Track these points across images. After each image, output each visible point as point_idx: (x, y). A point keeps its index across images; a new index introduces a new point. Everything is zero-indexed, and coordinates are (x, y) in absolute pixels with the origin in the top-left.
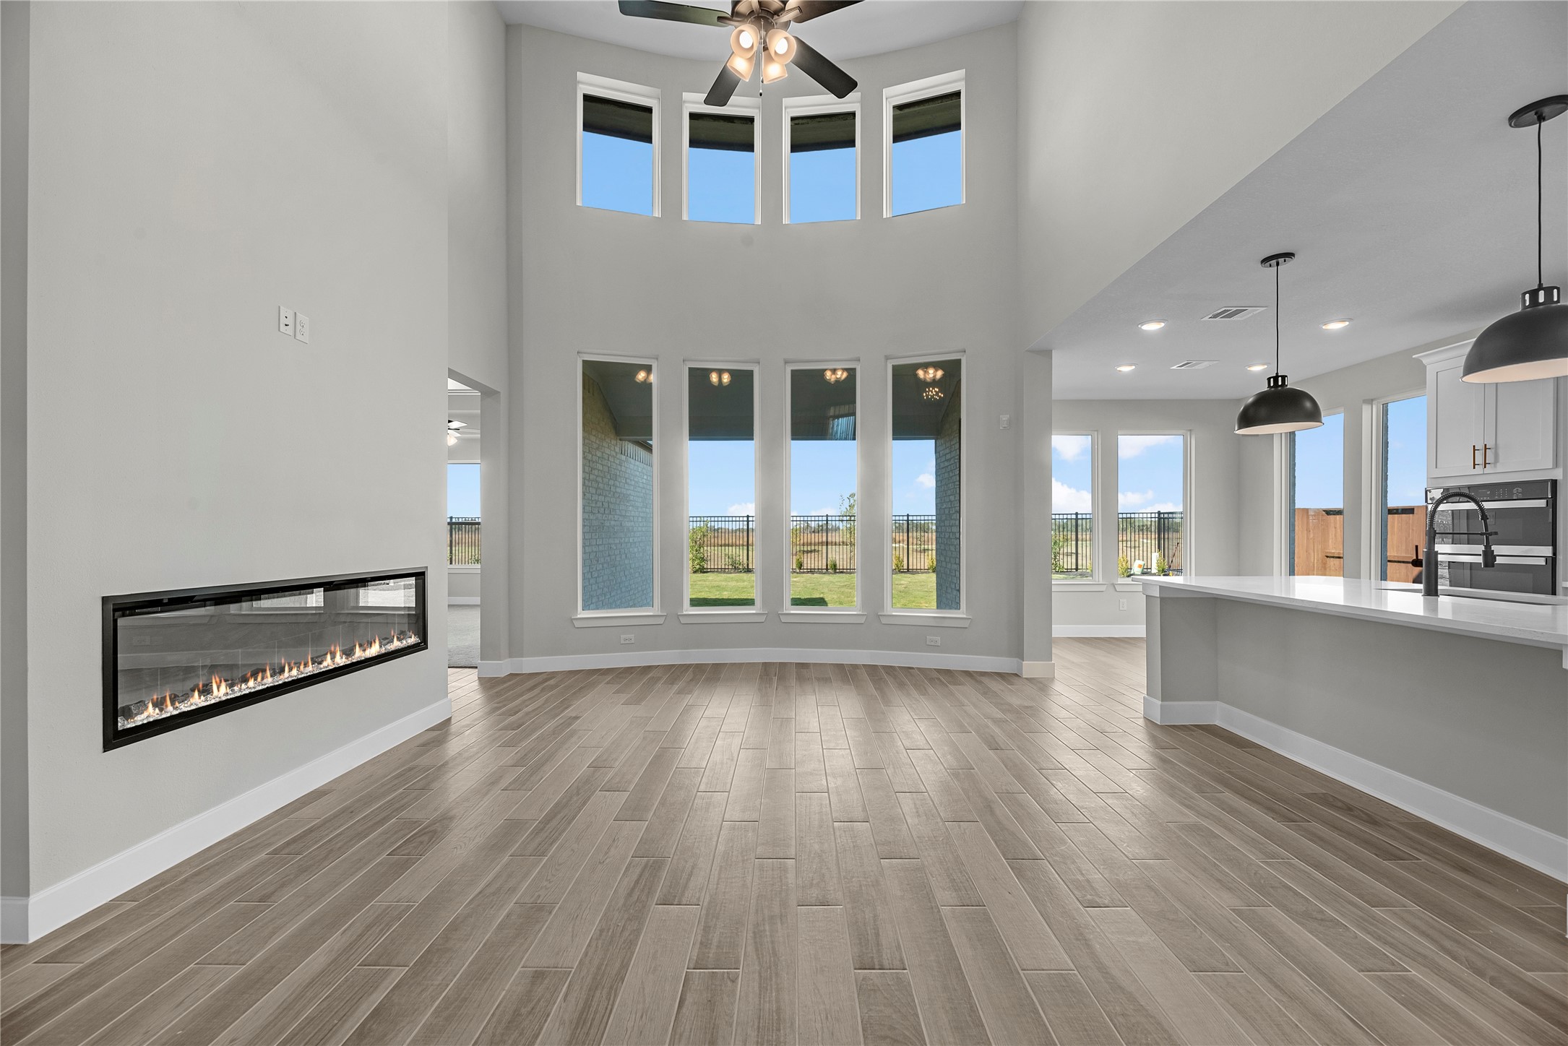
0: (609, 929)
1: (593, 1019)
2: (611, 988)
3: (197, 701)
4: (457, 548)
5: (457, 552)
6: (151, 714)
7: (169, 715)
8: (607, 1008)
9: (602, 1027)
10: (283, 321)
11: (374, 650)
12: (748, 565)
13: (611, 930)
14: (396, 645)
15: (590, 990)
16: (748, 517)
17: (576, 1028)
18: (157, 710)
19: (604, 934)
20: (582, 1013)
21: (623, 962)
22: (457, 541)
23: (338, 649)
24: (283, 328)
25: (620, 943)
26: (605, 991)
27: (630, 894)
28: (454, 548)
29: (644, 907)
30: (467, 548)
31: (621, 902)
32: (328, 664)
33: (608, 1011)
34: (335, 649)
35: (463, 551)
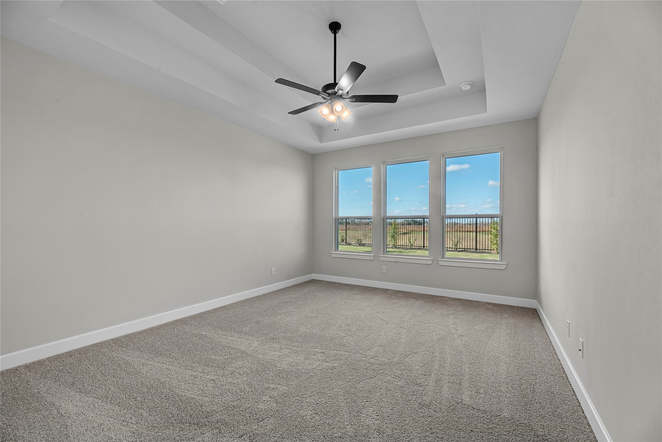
4: (349, 231)
5: (349, 233)
22: (349, 228)
28: (347, 231)
30: (352, 231)
35: (350, 232)
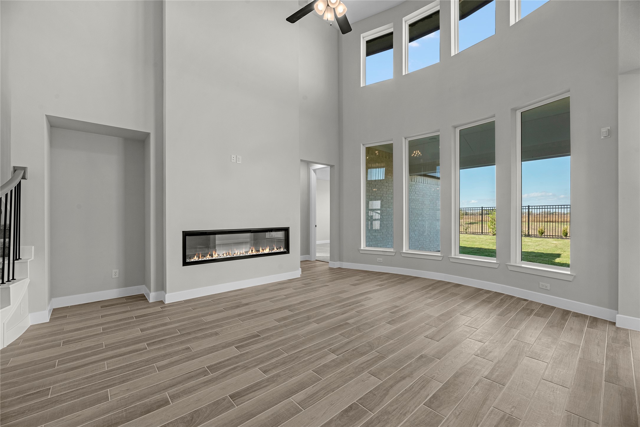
0: (345, 372)
1: (315, 398)
2: (328, 392)
3: (208, 258)
6: (196, 259)
7: (201, 260)
8: (321, 397)
9: (314, 402)
11: (267, 251)
12: (529, 232)
13: (345, 373)
14: (275, 250)
15: (322, 388)
16: (529, 206)
17: (308, 398)
18: (197, 258)
19: (342, 373)
20: (314, 394)
21: (339, 385)
24: (232, 161)
25: (343, 379)
26: (326, 391)
27: (362, 364)
29: (362, 371)
31: (357, 365)
32: (250, 253)
33: (320, 399)
34: (253, 250)
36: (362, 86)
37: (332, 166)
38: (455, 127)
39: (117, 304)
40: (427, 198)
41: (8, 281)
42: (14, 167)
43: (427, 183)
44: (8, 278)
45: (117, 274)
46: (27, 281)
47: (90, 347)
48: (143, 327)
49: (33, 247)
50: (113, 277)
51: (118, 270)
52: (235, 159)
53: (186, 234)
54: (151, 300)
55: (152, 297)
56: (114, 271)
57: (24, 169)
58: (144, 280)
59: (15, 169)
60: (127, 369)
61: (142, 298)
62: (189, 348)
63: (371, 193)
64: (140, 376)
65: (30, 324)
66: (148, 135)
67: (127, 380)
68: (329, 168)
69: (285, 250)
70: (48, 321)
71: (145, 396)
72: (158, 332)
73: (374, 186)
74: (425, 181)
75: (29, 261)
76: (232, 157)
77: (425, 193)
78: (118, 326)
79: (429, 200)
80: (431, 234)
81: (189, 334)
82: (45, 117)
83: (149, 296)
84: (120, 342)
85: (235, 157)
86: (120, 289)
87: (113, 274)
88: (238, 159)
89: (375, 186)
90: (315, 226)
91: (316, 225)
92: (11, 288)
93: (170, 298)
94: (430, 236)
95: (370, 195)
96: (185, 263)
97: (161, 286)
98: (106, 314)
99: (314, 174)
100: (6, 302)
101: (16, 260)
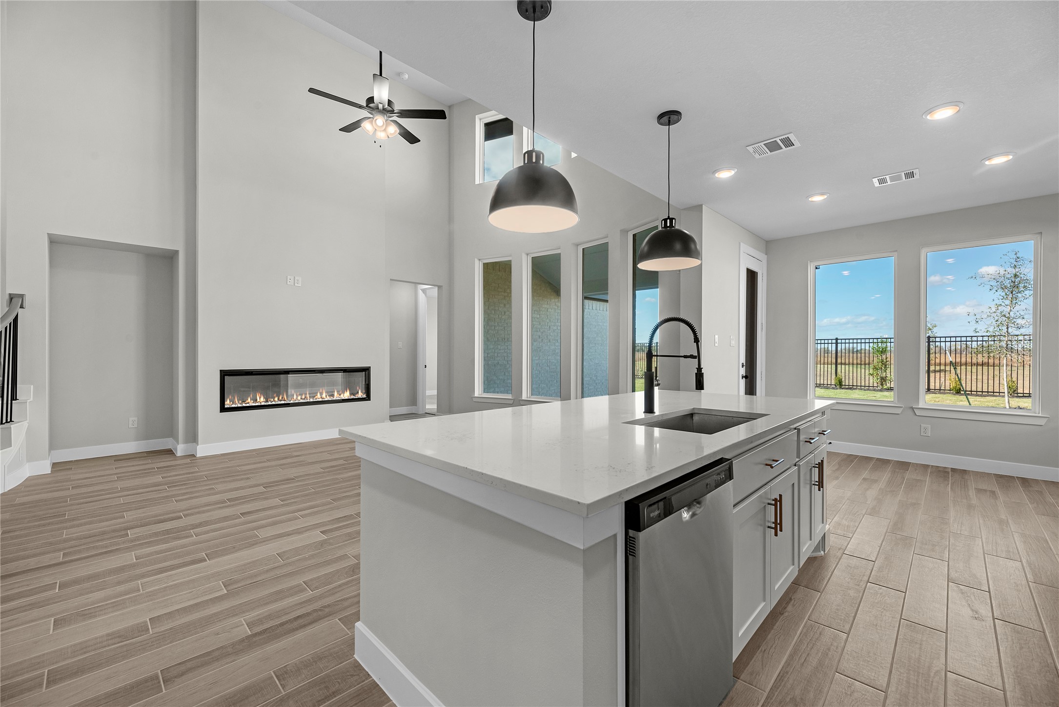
3: (250, 402)
7: (236, 406)
10: (289, 280)
23: (324, 391)
24: (288, 283)
32: (318, 398)
34: (322, 391)
36: (477, 182)
37: (439, 287)
38: (577, 245)
39: (136, 458)
40: (591, 328)
41: (7, 422)
42: (10, 294)
43: (591, 308)
44: (7, 419)
45: (136, 423)
46: (25, 424)
47: (103, 489)
48: (163, 475)
49: (32, 386)
50: (131, 426)
51: (137, 418)
52: (292, 281)
53: (224, 374)
54: (179, 453)
55: (181, 450)
56: (131, 419)
57: (22, 296)
58: (171, 432)
59: (12, 297)
60: (144, 502)
61: (170, 452)
62: (213, 488)
63: (498, 323)
64: (154, 506)
65: (28, 475)
66: (177, 252)
67: (144, 508)
68: (436, 289)
69: (365, 396)
70: (50, 472)
71: (160, 515)
72: (182, 478)
73: (503, 314)
74: (588, 305)
75: (28, 401)
76: (288, 279)
77: (588, 323)
78: (136, 475)
79: (595, 331)
80: (598, 378)
81: (217, 479)
82: (46, 234)
83: (176, 450)
84: (138, 486)
85: (292, 278)
86: (139, 442)
87: (131, 423)
88: (296, 281)
89: (505, 313)
90: (424, 366)
91: (426, 366)
92: (12, 428)
93: (203, 450)
94: (597, 381)
95: (496, 325)
96: (223, 409)
97: (192, 437)
98: (120, 466)
99: (424, 295)
100: (7, 443)
101: (14, 400)
